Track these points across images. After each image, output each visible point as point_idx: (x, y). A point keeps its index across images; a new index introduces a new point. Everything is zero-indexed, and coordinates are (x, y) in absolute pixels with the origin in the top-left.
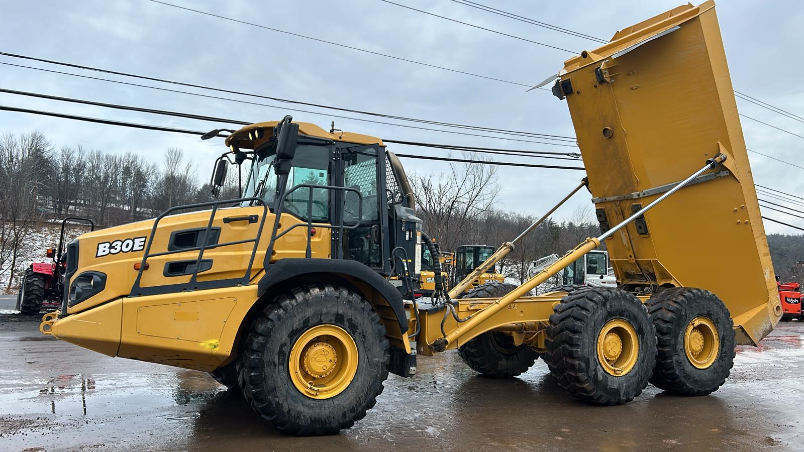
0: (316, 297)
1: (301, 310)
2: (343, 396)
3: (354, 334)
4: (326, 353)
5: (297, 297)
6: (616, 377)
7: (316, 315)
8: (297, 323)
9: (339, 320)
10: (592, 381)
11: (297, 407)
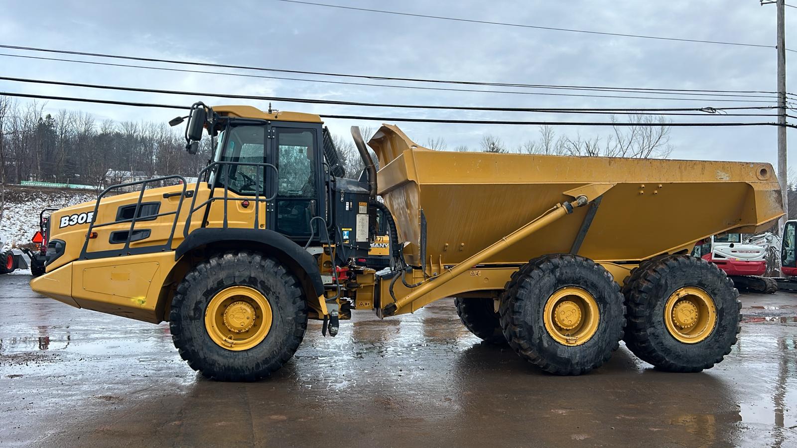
0: (229, 261)
1: (214, 273)
2: (257, 349)
3: (268, 295)
4: (244, 311)
5: (211, 262)
6: (568, 346)
7: (230, 277)
8: (211, 283)
9: (251, 282)
10: (535, 349)
11: (213, 356)
